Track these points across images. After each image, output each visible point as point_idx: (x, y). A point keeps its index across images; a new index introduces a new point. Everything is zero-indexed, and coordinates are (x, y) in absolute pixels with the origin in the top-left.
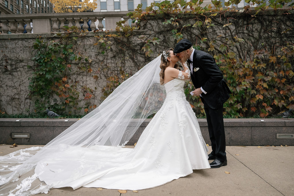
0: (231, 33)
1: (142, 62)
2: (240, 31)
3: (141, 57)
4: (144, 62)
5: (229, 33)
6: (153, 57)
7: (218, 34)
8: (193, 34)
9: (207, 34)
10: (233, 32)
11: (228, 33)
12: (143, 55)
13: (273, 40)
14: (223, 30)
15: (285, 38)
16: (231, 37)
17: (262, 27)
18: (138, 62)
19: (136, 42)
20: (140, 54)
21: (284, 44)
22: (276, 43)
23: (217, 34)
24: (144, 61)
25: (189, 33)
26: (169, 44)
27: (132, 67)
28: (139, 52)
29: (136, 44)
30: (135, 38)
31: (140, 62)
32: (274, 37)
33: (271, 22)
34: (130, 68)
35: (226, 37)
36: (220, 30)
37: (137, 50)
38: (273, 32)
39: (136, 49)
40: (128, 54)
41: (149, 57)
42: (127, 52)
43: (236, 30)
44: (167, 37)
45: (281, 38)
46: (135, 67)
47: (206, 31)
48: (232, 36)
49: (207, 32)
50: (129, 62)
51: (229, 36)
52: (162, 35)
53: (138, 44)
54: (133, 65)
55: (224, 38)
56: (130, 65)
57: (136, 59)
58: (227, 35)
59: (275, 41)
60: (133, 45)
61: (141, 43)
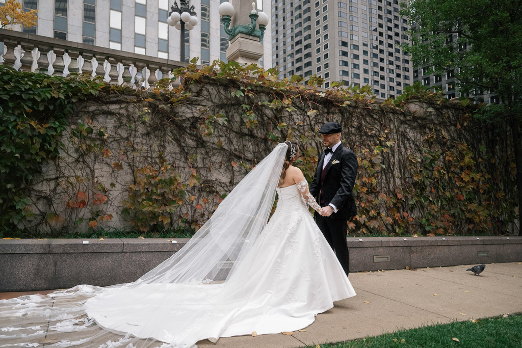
0: (310, 122)
1: (192, 148)
2: (320, 121)
3: (191, 139)
4: (195, 148)
5: (308, 120)
6: (209, 142)
7: (296, 120)
8: (264, 115)
9: (283, 118)
10: (312, 120)
11: (306, 121)
12: (194, 136)
13: (353, 137)
14: (302, 116)
15: (365, 137)
16: (309, 127)
17: (342, 119)
18: (187, 147)
19: (184, 114)
20: (190, 134)
21: (364, 144)
22: (356, 142)
23: (293, 119)
24: (195, 146)
25: (260, 113)
26: (232, 124)
27: (175, 154)
28: (188, 131)
29: (184, 118)
30: (183, 108)
31: (189, 147)
32: (354, 134)
33: (351, 114)
34: (174, 155)
35: (304, 126)
36: (297, 115)
37: (186, 127)
38: (354, 127)
39: (184, 125)
40: (171, 132)
41: (204, 141)
42: (169, 128)
43: (316, 119)
44: (231, 114)
45: (361, 136)
46: (180, 154)
47: (281, 114)
48: (311, 125)
49: (283, 115)
50: (171, 146)
51: (307, 125)
52: (223, 110)
53: (188, 119)
54: (177, 150)
55: (301, 126)
56: (172, 151)
57: (183, 142)
58: (305, 124)
59: (355, 139)
60: (180, 118)
61: (192, 117)
